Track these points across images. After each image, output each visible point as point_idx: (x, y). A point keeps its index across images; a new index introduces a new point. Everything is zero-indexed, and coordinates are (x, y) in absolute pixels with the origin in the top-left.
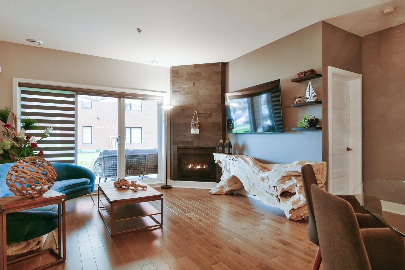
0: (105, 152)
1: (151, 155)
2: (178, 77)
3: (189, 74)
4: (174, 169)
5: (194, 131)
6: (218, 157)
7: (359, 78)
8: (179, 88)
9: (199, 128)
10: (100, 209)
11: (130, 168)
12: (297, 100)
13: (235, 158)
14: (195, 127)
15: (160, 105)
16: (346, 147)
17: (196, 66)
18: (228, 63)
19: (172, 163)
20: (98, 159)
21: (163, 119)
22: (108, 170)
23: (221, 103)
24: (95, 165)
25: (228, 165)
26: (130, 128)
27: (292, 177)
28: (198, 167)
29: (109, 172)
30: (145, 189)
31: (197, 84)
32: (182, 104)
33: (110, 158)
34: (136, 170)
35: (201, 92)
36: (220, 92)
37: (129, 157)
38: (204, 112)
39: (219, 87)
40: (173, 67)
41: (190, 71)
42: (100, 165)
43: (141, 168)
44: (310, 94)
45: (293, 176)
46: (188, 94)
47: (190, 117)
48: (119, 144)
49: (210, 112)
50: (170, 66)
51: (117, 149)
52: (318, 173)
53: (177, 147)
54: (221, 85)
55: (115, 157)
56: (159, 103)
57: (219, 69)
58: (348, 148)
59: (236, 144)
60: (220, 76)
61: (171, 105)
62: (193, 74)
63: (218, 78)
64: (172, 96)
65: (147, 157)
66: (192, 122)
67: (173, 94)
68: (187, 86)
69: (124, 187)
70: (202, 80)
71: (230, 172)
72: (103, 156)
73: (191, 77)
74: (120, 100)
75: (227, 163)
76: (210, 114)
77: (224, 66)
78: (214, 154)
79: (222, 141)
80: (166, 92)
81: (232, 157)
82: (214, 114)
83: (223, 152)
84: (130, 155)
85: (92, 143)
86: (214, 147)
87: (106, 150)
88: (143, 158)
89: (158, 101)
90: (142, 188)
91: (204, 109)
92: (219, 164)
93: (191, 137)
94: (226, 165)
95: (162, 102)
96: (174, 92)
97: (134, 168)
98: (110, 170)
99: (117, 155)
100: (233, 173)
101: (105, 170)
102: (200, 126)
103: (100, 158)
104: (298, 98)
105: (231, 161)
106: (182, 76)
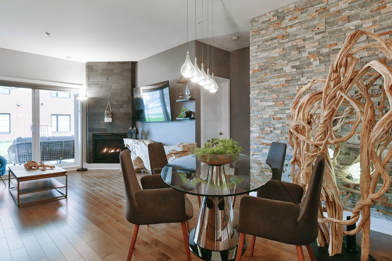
0: (19, 139)
1: (68, 141)
2: (93, 71)
3: (103, 70)
4: (89, 153)
5: (108, 120)
6: (127, 142)
7: (227, 82)
8: (94, 82)
9: (112, 117)
10: (11, 190)
11: (46, 154)
12: (180, 97)
13: (138, 142)
14: (108, 116)
15: (76, 96)
16: (219, 132)
17: (109, 63)
18: (137, 62)
19: (88, 148)
20: (11, 146)
21: (79, 108)
22: (23, 156)
23: (131, 96)
24: (9, 153)
25: (134, 148)
26: (57, 115)
27: (173, 155)
28: (113, 151)
29: (23, 158)
30: (53, 168)
31: (110, 79)
32: (97, 96)
33: (24, 145)
34: (53, 155)
35: (114, 86)
36: (130, 86)
37: (44, 144)
38: (117, 104)
39: (129, 82)
40: (88, 62)
41: (104, 68)
42: (14, 152)
43: (57, 153)
44: (188, 93)
45: (174, 153)
46: (102, 87)
47: (104, 107)
48: (34, 132)
49: (122, 104)
50: (85, 62)
51: (31, 137)
52: (189, 151)
53: (93, 134)
54: (130, 81)
55: (29, 144)
56: (75, 94)
57: (129, 67)
58: (220, 133)
59: (143, 131)
60: (130, 73)
61: (86, 96)
62: (106, 70)
63: (129, 75)
64: (87, 89)
65: (63, 143)
66: (106, 112)
67: (88, 86)
68: (102, 80)
69: (33, 168)
70: (114, 75)
71: (136, 153)
72: (16, 143)
73: (105, 72)
74: (34, 91)
75: (133, 147)
76: (121, 105)
77: (134, 64)
78: (124, 139)
79: (131, 128)
80: (82, 85)
81: (137, 141)
82: (125, 106)
83: (131, 138)
84: (46, 142)
85: (10, 132)
86: (125, 134)
87: (20, 138)
88: (60, 144)
89: (75, 92)
90: (50, 168)
91: (116, 101)
92: (128, 147)
93: (105, 125)
94: (133, 148)
95: (78, 93)
96: (89, 85)
97: (50, 154)
98: (24, 156)
99: (31, 141)
100: (138, 155)
101: (19, 156)
102: (113, 115)
103: (14, 145)
104: (180, 95)
105: (136, 145)
106: (97, 71)
